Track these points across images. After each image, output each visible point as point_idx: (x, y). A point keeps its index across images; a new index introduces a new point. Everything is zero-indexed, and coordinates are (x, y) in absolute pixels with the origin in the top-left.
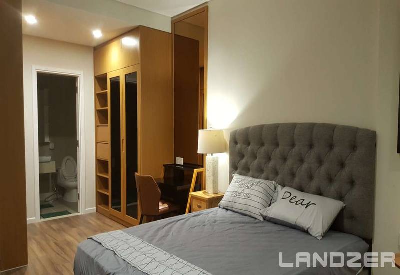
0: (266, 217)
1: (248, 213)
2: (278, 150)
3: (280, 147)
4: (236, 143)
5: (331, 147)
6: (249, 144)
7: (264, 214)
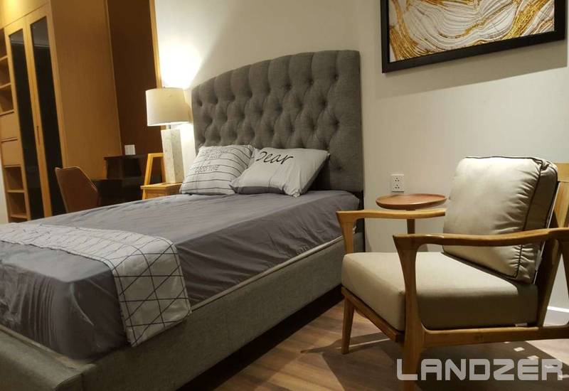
0: (237, 188)
1: (216, 191)
2: (252, 101)
3: (253, 96)
4: (200, 103)
5: (310, 81)
6: (216, 101)
7: (235, 186)
